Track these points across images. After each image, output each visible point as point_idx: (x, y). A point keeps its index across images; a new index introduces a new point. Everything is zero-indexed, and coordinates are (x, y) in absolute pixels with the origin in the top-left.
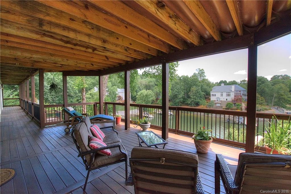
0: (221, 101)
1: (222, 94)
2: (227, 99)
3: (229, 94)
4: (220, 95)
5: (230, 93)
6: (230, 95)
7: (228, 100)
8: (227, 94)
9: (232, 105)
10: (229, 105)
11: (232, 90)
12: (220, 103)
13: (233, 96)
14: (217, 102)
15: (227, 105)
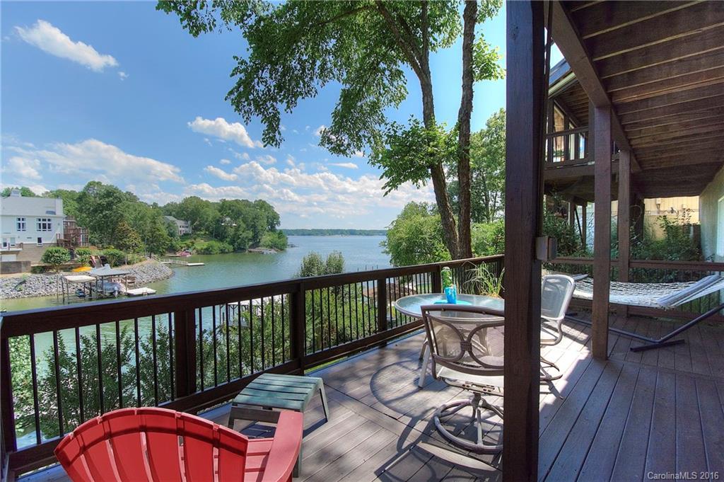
0: (21, 245)
1: (21, 222)
2: (40, 240)
3: (47, 222)
4: (16, 226)
5: (49, 220)
6: (49, 228)
7: (43, 242)
8: (42, 222)
9: (65, 254)
10: (56, 254)
11: (54, 213)
12: (17, 253)
13: (59, 229)
14: (6, 249)
15: (48, 257)
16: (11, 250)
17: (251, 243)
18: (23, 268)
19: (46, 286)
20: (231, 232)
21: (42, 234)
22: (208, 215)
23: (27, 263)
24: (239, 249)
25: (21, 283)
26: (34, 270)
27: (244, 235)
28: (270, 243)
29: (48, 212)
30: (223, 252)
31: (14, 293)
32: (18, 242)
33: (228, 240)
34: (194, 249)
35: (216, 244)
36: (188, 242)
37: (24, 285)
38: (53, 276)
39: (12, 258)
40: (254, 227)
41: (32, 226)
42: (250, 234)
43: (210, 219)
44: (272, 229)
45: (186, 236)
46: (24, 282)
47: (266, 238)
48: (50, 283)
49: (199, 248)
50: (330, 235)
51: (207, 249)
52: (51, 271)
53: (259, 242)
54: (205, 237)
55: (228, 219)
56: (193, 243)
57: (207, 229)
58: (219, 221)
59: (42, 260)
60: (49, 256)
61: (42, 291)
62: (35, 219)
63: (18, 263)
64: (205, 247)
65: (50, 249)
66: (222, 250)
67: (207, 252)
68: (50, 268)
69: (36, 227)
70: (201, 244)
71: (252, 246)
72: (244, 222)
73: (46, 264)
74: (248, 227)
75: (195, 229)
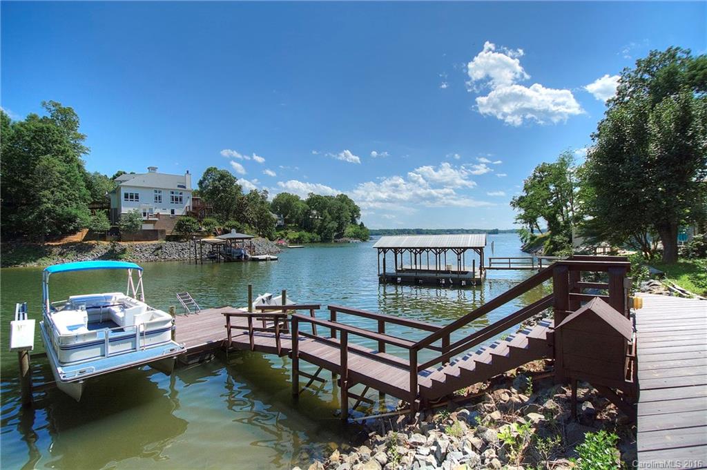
0: (158, 215)
1: (158, 194)
3: (179, 195)
4: (154, 198)
5: (180, 193)
6: (181, 198)
7: (175, 214)
8: (175, 195)
9: (195, 223)
10: (187, 223)
11: (185, 187)
12: (154, 222)
13: (189, 201)
14: (145, 218)
15: (180, 226)
16: (150, 219)
17: (335, 234)
18: (159, 236)
19: (179, 253)
20: (318, 223)
21: (174, 206)
22: (298, 208)
23: (163, 232)
24: (326, 240)
25: (158, 249)
26: (168, 239)
27: (330, 225)
28: (353, 234)
29: (179, 186)
30: (312, 241)
31: (152, 257)
32: (155, 212)
33: (316, 230)
34: (288, 238)
35: (307, 235)
36: (282, 232)
37: (160, 250)
38: (185, 244)
39: (150, 227)
40: (339, 218)
41: (166, 197)
42: (336, 225)
43: (299, 212)
44: (353, 221)
45: (279, 228)
46: (161, 248)
47: (349, 230)
48: (182, 250)
49: (292, 237)
50: (397, 234)
51: (299, 238)
52: (182, 240)
53: (343, 233)
54: (294, 228)
55: (315, 212)
56: (286, 234)
57: (297, 221)
58: (307, 213)
59: (175, 229)
60: (180, 224)
61: (176, 257)
62: (169, 192)
63: (155, 231)
64: (297, 237)
65: (182, 218)
66: (311, 239)
67: (299, 241)
68: (182, 237)
69: (169, 200)
70: (293, 235)
71: (337, 237)
72: (330, 214)
73: (178, 233)
74: (334, 219)
75: (287, 221)
